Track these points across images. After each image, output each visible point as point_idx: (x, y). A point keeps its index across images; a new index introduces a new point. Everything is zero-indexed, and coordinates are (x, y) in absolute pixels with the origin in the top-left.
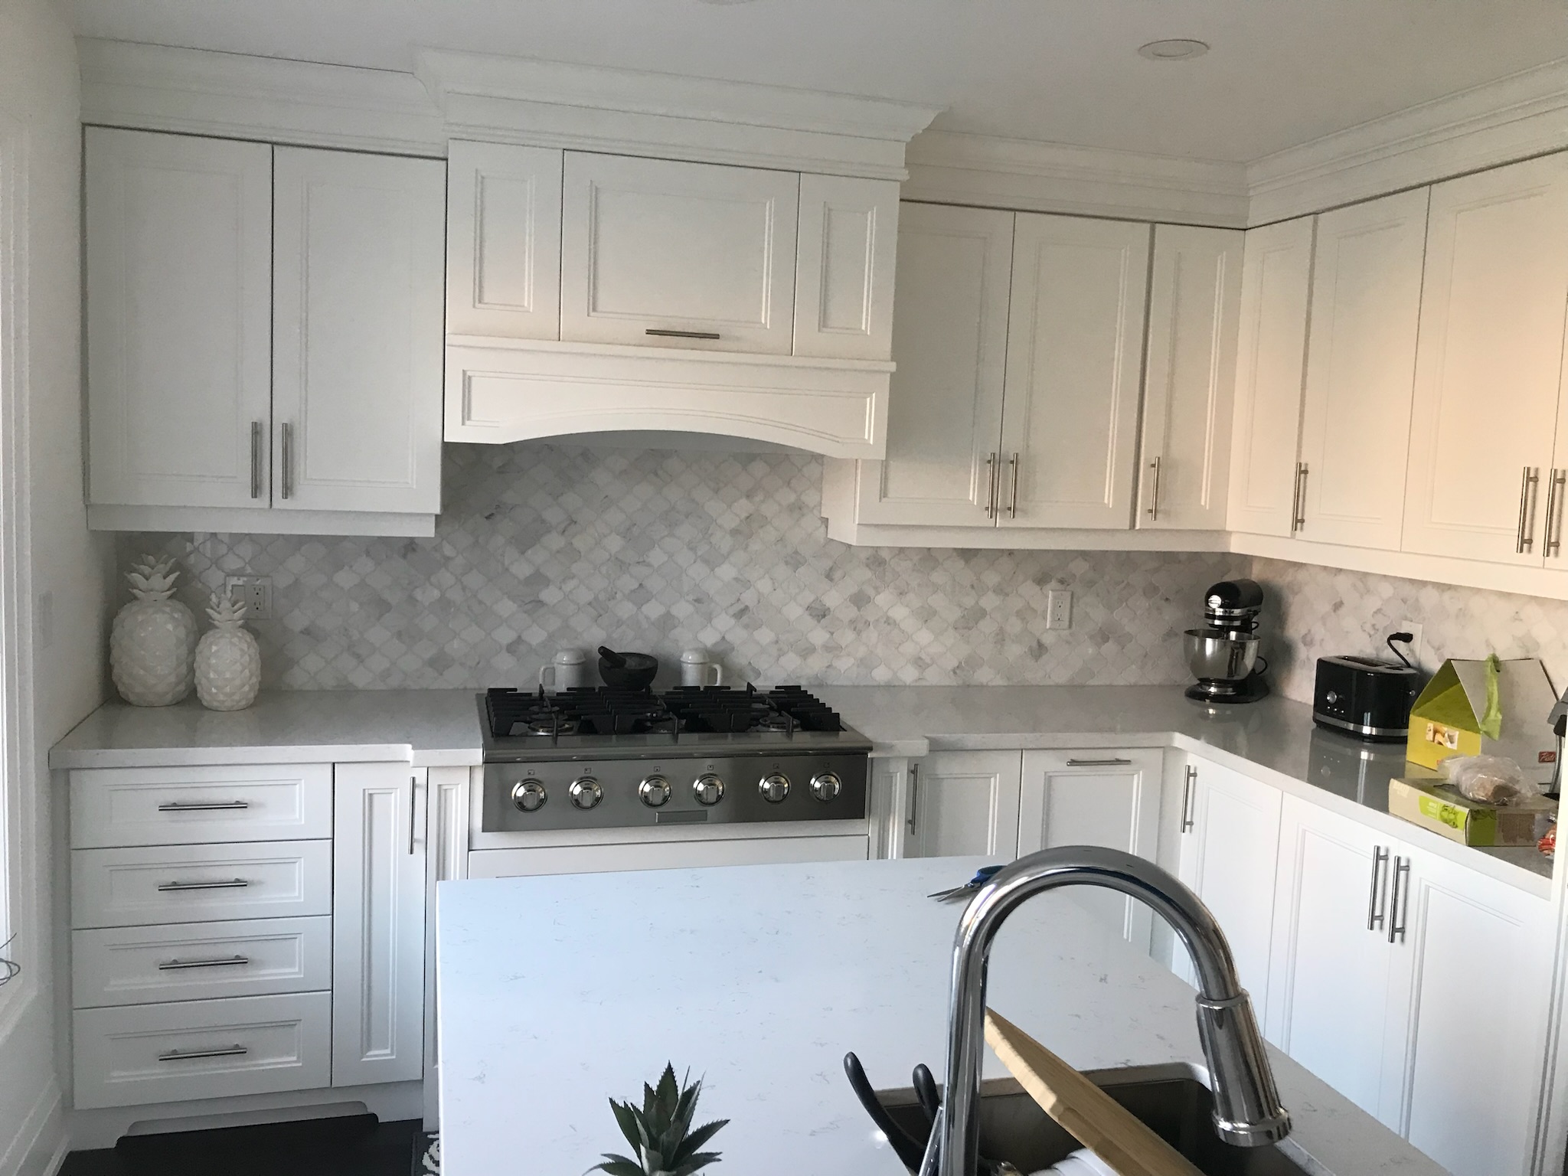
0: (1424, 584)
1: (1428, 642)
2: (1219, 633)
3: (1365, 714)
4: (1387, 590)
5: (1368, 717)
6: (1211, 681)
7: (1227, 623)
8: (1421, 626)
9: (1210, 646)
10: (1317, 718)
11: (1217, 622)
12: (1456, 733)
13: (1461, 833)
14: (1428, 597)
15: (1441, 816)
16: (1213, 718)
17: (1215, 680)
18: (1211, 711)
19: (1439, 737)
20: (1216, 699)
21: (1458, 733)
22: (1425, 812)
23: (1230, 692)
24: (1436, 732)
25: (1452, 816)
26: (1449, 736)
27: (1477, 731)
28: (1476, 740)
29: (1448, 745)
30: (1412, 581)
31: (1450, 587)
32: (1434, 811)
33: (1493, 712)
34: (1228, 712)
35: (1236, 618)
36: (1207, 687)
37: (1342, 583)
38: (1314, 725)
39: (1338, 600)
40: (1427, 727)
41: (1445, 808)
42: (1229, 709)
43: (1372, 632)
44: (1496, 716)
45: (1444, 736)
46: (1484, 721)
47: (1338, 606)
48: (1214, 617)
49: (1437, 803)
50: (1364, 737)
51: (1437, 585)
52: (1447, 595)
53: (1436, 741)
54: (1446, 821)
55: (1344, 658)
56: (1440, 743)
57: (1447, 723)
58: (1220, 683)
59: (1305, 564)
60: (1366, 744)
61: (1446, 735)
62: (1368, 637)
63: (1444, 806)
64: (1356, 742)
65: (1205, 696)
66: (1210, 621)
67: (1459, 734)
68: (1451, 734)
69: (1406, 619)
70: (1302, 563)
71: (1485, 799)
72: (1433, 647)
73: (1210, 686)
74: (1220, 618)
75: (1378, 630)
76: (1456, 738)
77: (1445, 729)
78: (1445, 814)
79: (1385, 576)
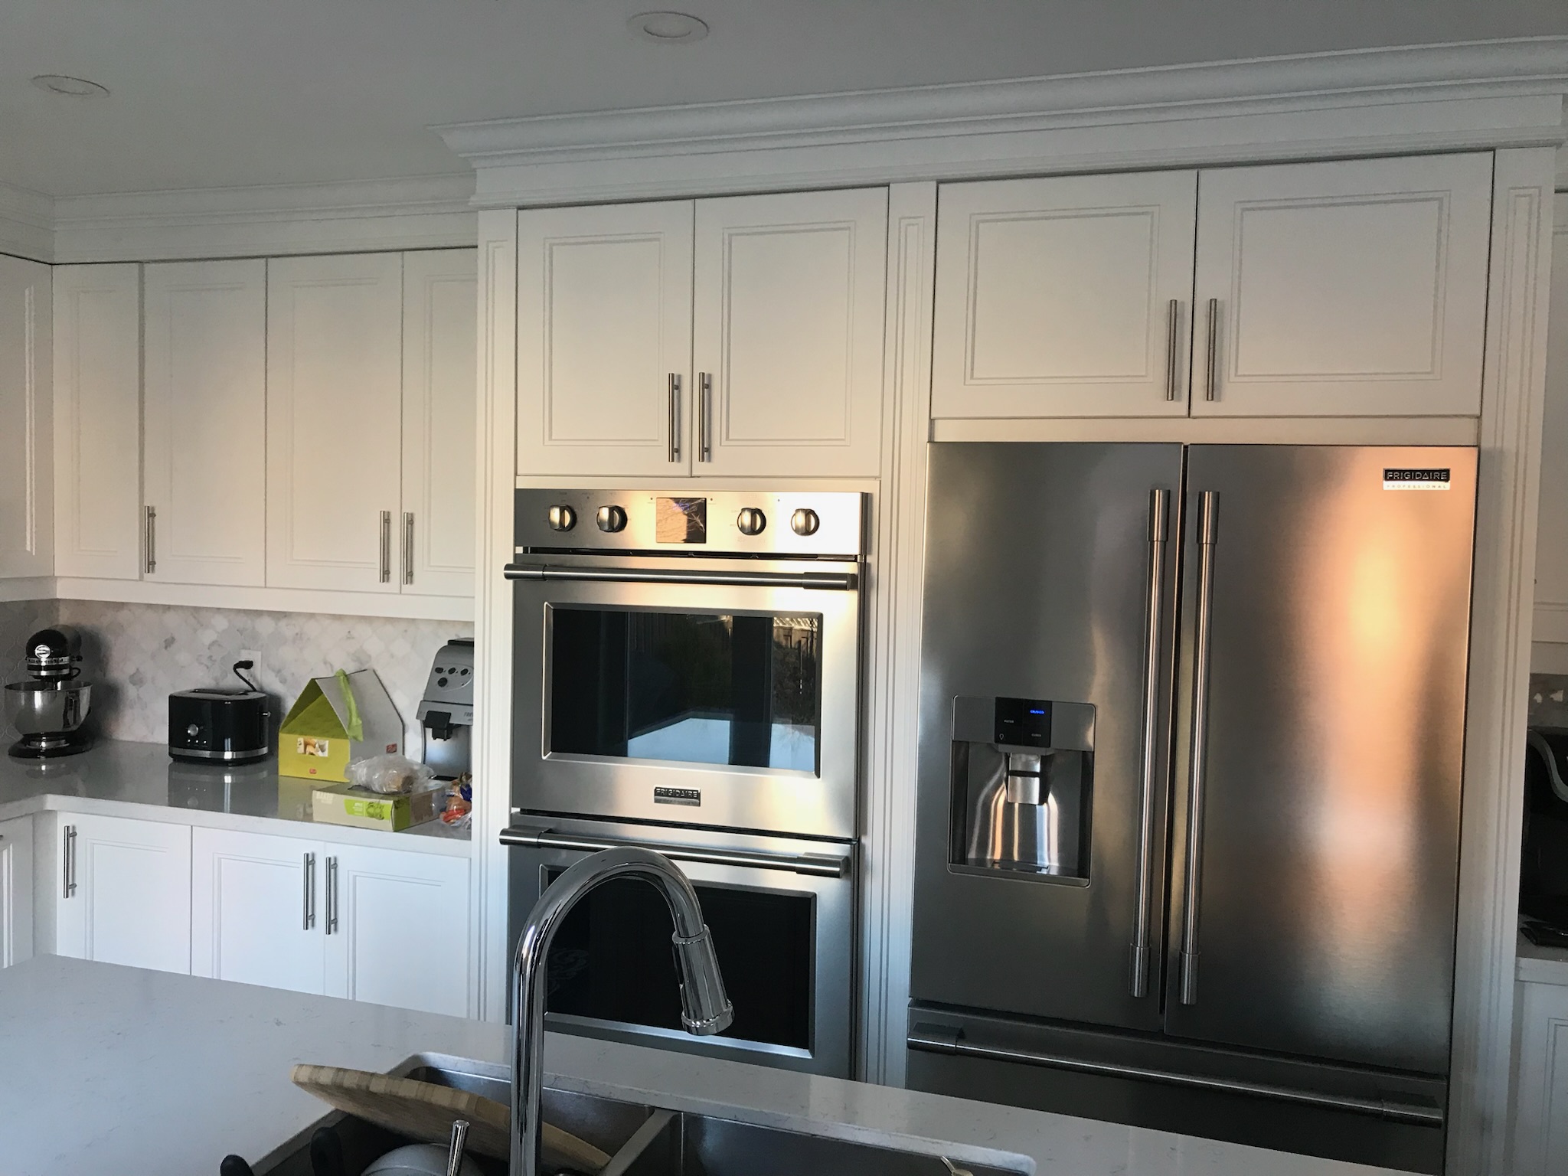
0: (259, 613)
1: (268, 665)
2: (45, 684)
3: (226, 741)
4: (221, 623)
5: (228, 742)
6: (42, 736)
7: (54, 673)
8: (260, 653)
9: (38, 698)
10: (174, 753)
11: (44, 673)
12: (327, 743)
13: (389, 823)
14: (265, 626)
15: (368, 813)
16: (46, 775)
17: (46, 734)
18: (44, 768)
19: (310, 749)
20: (50, 754)
21: (327, 742)
22: (351, 812)
23: (63, 744)
24: (306, 745)
25: (378, 811)
26: (320, 746)
27: (346, 737)
28: (345, 745)
29: (320, 754)
30: (246, 612)
31: (285, 615)
32: (361, 810)
33: (354, 719)
34: (63, 766)
35: (64, 667)
36: (37, 744)
37: (171, 620)
38: (171, 760)
39: (169, 637)
40: (297, 742)
41: (371, 805)
42: (63, 762)
43: (209, 664)
44: (357, 721)
45: (315, 747)
46: (349, 728)
47: (169, 643)
48: (40, 668)
49: (362, 802)
50: (227, 763)
51: (270, 613)
52: (283, 623)
53: (307, 753)
54: (372, 816)
55: (194, 692)
56: (312, 754)
57: (315, 735)
58: (51, 736)
59: (127, 603)
60: (230, 768)
61: (317, 746)
62: (205, 668)
63: (370, 803)
64: (220, 768)
65: (36, 753)
66: (35, 673)
67: (329, 743)
68: (321, 744)
69: (244, 648)
70: (123, 603)
71: (396, 790)
72: (273, 670)
73: (41, 741)
74: (46, 668)
75: (215, 661)
76: (327, 746)
77: (314, 740)
78: (371, 810)
79: (219, 609)
